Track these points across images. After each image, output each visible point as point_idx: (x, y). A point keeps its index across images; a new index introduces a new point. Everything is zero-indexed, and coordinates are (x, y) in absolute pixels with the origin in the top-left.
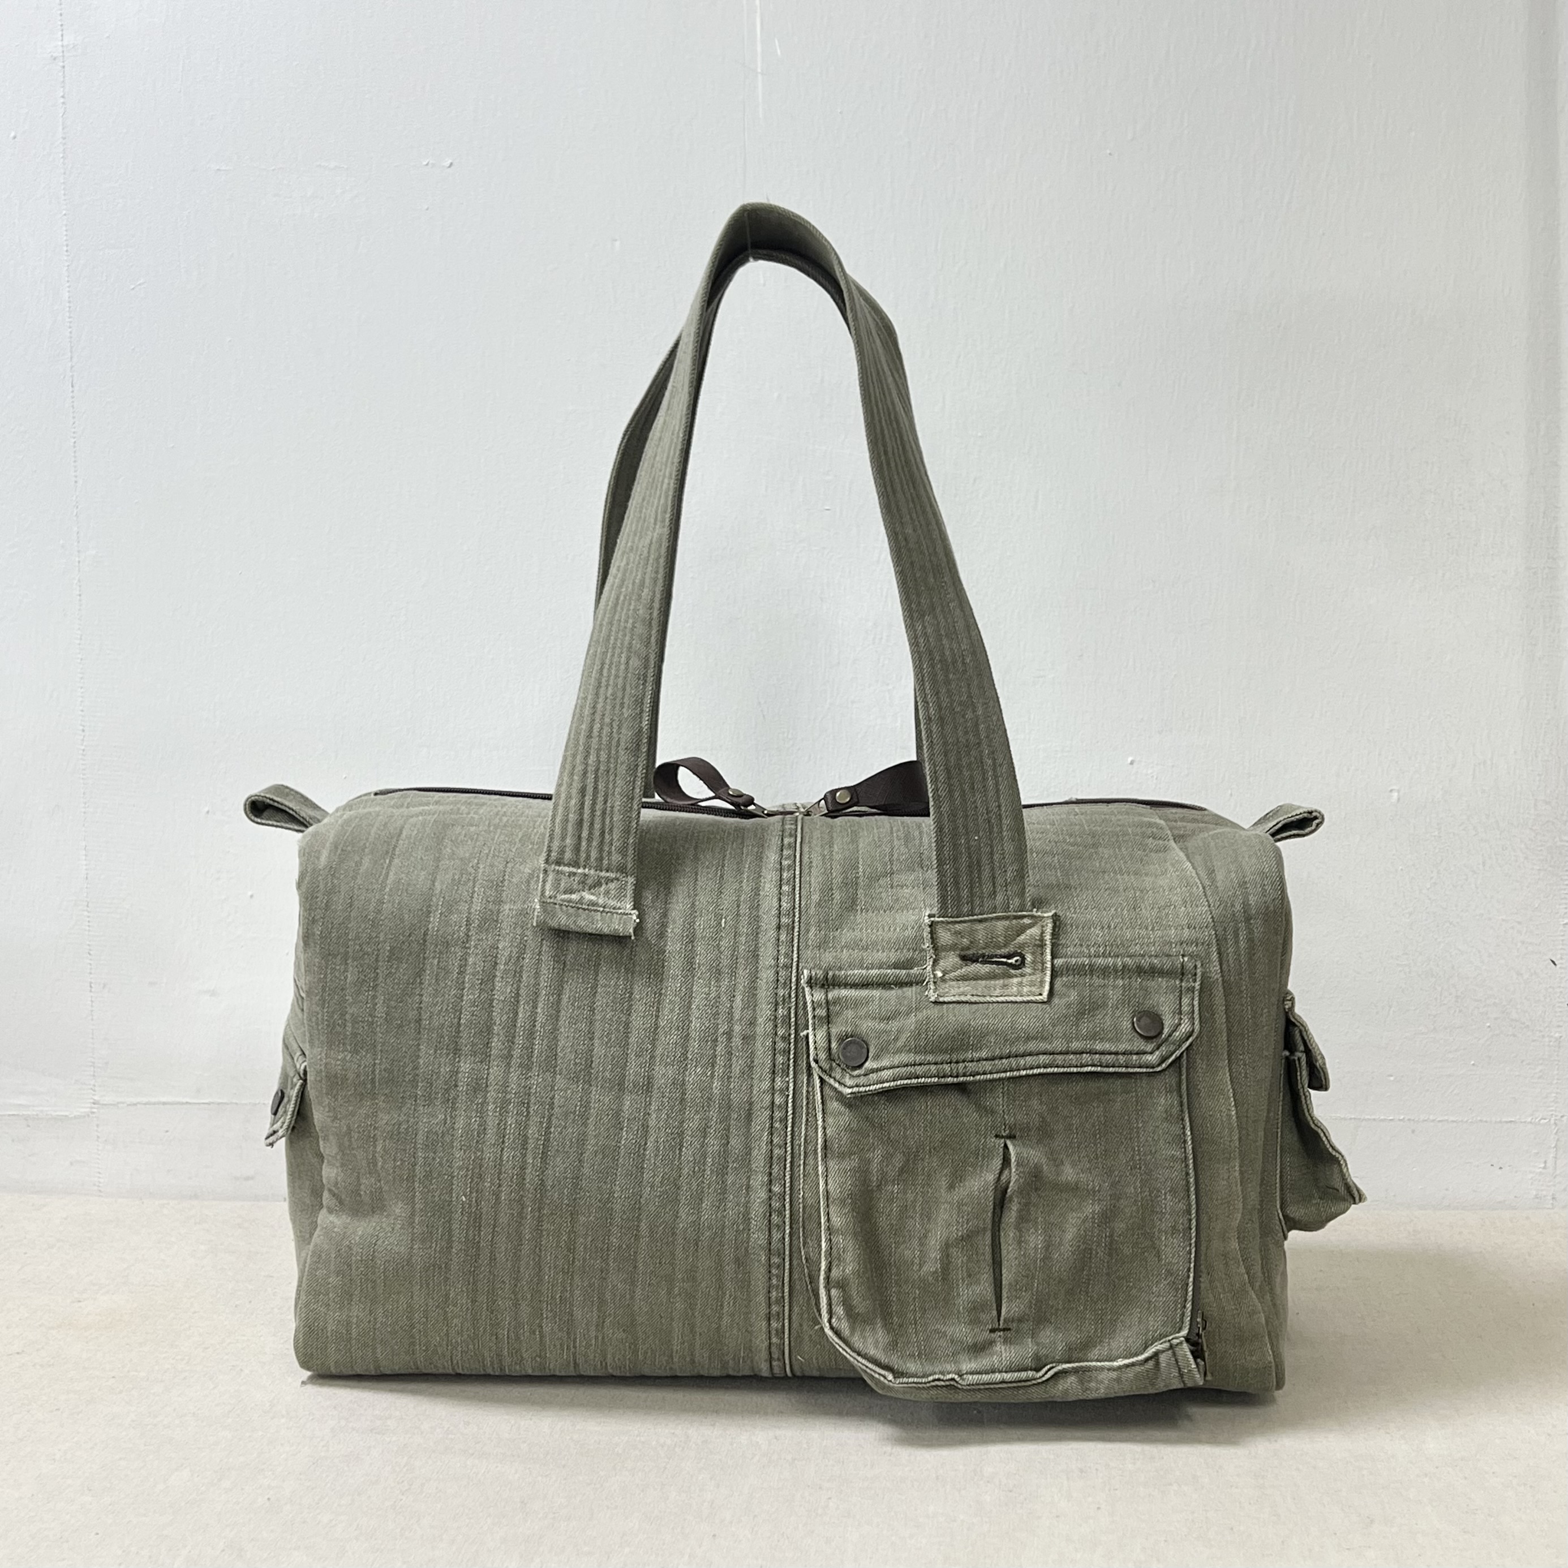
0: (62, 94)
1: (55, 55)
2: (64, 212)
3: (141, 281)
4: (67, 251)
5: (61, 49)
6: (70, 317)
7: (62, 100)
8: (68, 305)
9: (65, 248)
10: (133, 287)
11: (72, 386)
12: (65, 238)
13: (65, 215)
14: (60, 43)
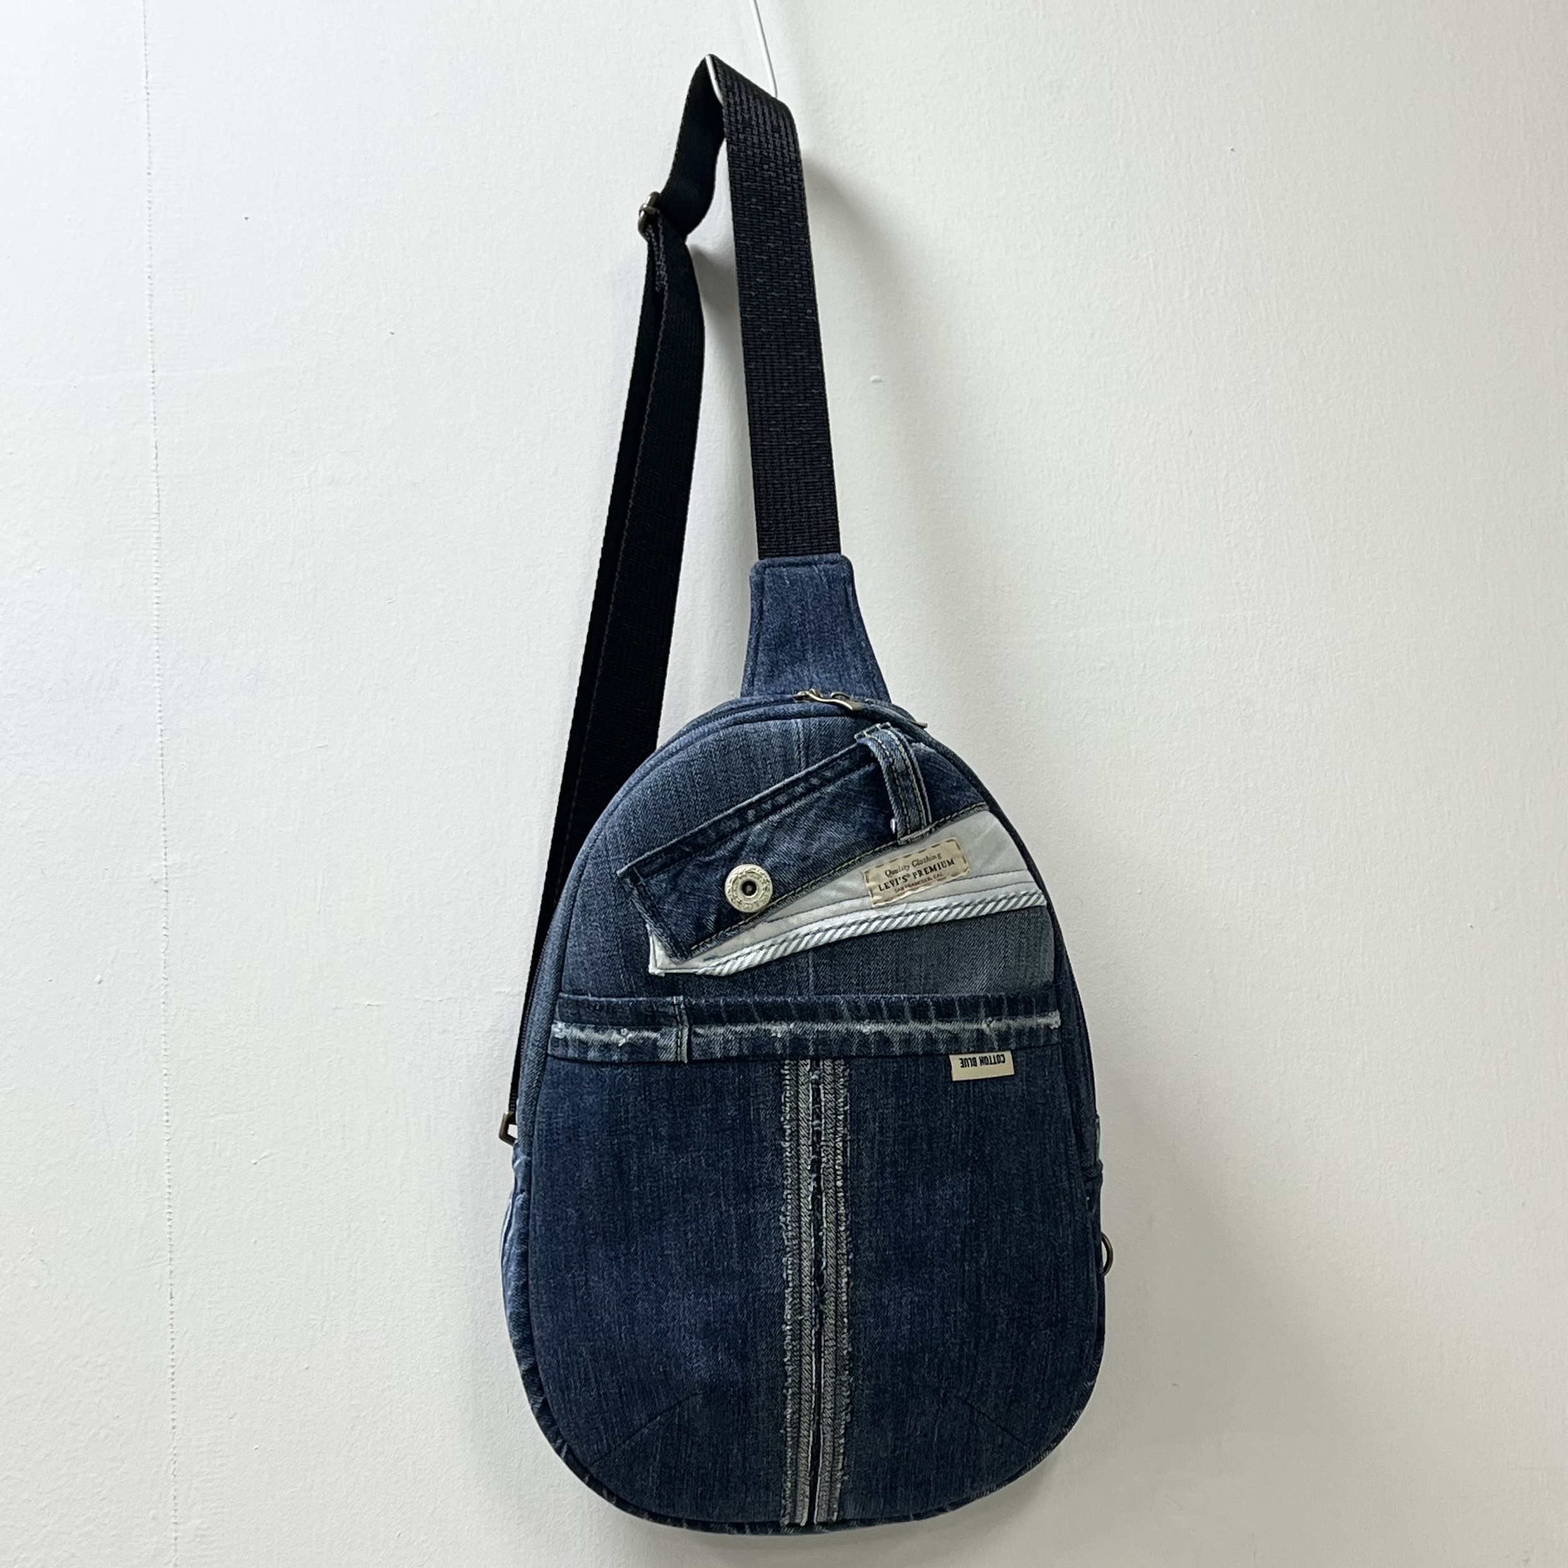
0: (164, 925)
1: (155, 878)
2: (165, 1072)
3: (265, 1154)
4: (167, 1121)
5: (164, 870)
6: (170, 1206)
7: (165, 932)
8: (168, 1190)
9: (165, 1118)
10: (254, 1161)
11: (172, 1297)
12: (165, 1104)
13: (166, 1075)
14: (164, 863)
